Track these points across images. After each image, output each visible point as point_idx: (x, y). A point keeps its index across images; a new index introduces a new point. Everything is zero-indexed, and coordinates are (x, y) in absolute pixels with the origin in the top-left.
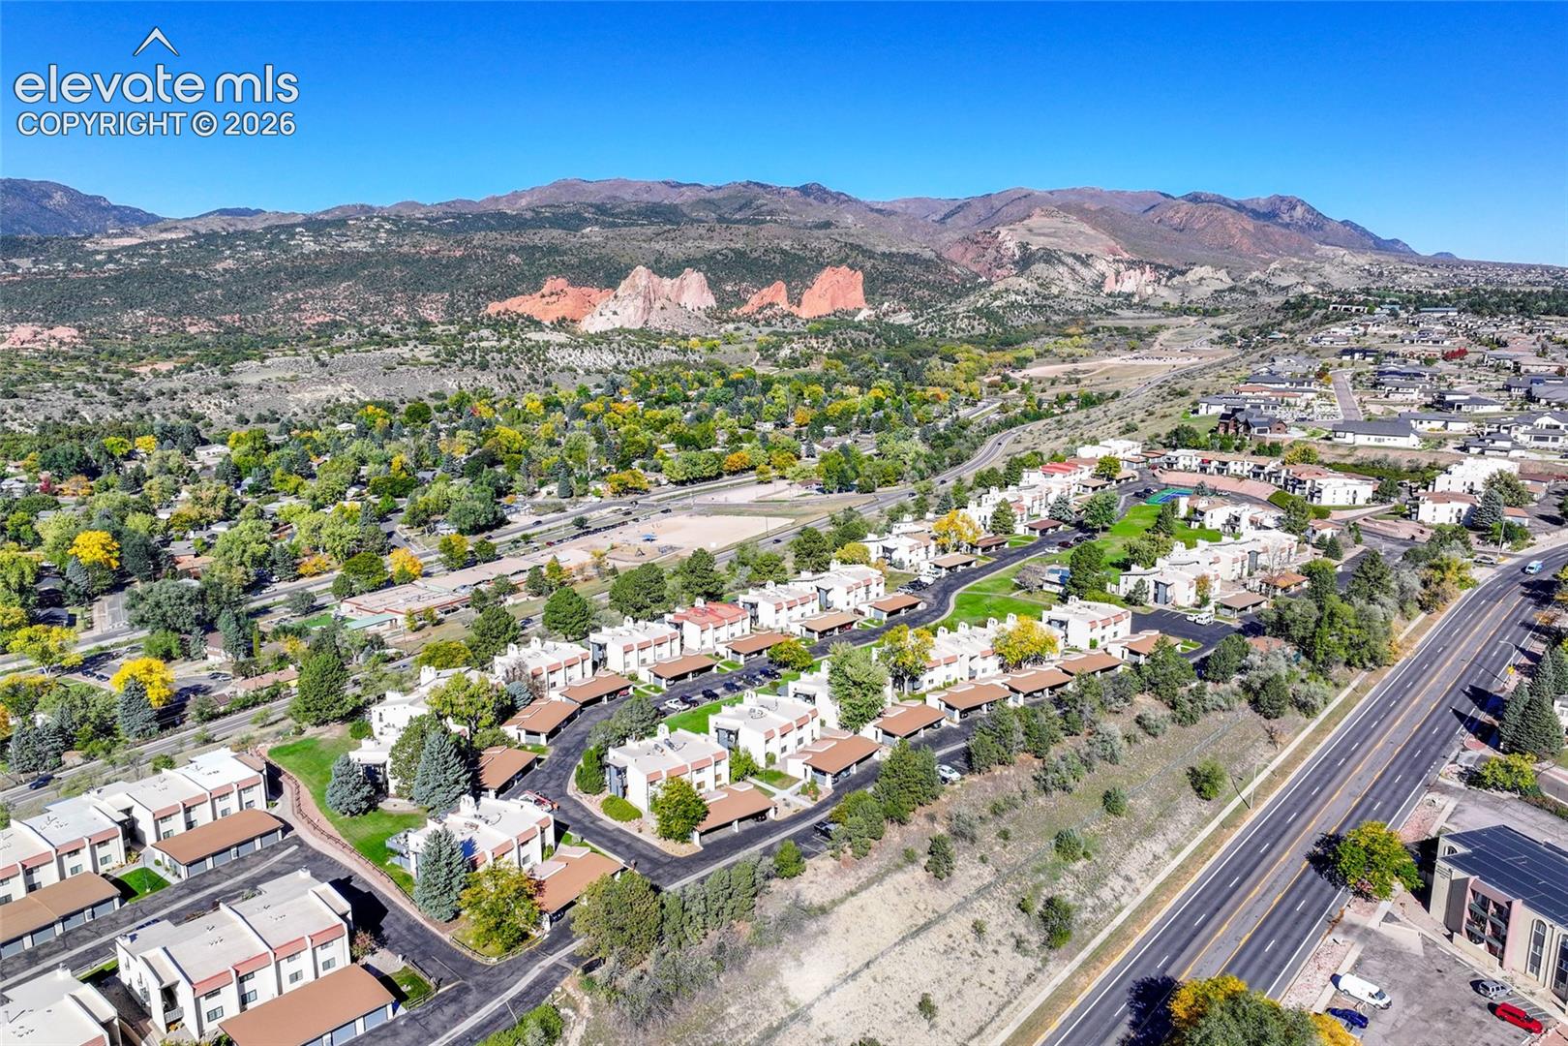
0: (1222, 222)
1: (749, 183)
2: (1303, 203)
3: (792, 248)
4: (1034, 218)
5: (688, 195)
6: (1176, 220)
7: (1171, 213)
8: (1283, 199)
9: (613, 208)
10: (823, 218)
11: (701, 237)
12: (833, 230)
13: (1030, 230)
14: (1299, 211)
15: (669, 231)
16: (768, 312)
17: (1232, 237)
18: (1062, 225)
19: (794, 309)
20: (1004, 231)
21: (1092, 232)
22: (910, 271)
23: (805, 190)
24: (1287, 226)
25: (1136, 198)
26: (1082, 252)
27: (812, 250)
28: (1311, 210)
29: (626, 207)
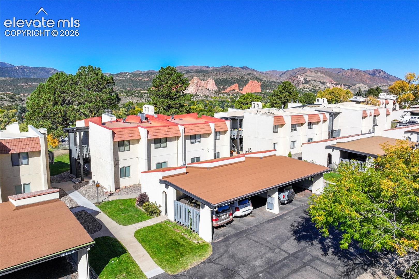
0: (361, 75)
1: (228, 66)
2: (383, 71)
3: (240, 78)
4: (308, 73)
5: (211, 69)
6: (347, 75)
7: (345, 73)
8: (377, 70)
9: (191, 71)
10: (248, 73)
11: (214, 75)
12: (251, 75)
13: (307, 76)
14: (382, 73)
15: (205, 74)
16: (233, 92)
17: (364, 79)
18: (316, 74)
19: (240, 91)
20: (299, 76)
21: (325, 76)
22: (273, 84)
23: (243, 68)
24: (379, 77)
25: (335, 70)
26: (322, 81)
27: (245, 79)
28: (385, 73)
29: (194, 71)
